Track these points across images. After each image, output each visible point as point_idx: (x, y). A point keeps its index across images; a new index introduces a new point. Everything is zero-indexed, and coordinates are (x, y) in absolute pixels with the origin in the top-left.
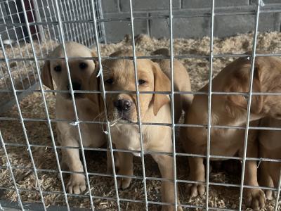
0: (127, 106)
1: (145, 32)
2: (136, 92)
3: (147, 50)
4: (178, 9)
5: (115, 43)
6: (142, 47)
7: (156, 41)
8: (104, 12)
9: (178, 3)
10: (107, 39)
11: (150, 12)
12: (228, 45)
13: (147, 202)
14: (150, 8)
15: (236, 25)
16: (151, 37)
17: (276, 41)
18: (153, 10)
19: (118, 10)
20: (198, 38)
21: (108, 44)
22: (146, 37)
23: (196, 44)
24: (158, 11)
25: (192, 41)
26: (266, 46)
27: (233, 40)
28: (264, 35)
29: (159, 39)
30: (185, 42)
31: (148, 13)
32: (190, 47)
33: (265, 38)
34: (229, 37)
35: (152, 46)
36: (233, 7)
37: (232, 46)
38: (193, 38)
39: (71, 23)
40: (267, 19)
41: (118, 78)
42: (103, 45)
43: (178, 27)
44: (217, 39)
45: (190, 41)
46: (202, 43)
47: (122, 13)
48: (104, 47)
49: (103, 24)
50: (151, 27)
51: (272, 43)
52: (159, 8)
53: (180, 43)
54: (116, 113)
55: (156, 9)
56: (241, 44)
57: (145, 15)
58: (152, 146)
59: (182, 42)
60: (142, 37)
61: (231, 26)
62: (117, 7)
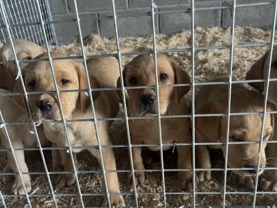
0: (49, 106)
1: (95, 32)
2: (56, 92)
3: (97, 49)
4: (126, 9)
5: (67, 45)
6: (93, 47)
7: (107, 40)
8: (53, 14)
9: (125, 3)
10: (59, 40)
11: (99, 12)
12: (174, 41)
13: (81, 195)
14: (99, 9)
15: (180, 22)
16: (102, 37)
17: (217, 36)
18: (101, 10)
19: (66, 12)
20: (146, 36)
21: (60, 45)
22: (97, 37)
23: (144, 42)
24: (106, 12)
25: (141, 39)
26: (209, 40)
27: (179, 36)
28: (206, 30)
29: (110, 39)
30: (135, 40)
31: (96, 13)
32: (138, 45)
33: (207, 33)
34: (175, 34)
35: (103, 45)
36: (176, 5)
37: (178, 42)
38: (142, 36)
39: (20, 25)
40: (208, 15)
41: (40, 80)
42: (53, 47)
43: (127, 25)
44: (164, 36)
45: (140, 39)
46: (150, 41)
47: (71, 14)
48: (55, 49)
49: (52, 26)
50: (101, 26)
51: (214, 37)
52: (107, 8)
53: (130, 42)
54: (40, 114)
55: (105, 10)
56: (186, 40)
57: (94, 15)
58: (88, 142)
59: (132, 40)
60: (92, 37)
61: (177, 23)
62: (65, 8)
